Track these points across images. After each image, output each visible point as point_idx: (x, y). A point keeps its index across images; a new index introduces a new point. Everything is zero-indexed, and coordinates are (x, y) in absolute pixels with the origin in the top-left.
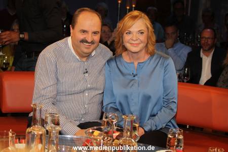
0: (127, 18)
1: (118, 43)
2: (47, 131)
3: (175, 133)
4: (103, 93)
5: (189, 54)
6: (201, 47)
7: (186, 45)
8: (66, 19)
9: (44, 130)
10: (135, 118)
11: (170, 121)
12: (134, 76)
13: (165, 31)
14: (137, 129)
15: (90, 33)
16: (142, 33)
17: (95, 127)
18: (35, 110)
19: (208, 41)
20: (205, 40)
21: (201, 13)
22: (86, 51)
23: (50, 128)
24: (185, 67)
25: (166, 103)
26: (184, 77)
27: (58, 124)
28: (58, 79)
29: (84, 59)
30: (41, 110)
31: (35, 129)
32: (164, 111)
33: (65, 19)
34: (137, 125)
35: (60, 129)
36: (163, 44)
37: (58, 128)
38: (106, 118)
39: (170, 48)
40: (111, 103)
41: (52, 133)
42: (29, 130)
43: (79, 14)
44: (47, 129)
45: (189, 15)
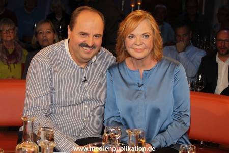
0: (129, 19)
1: (120, 48)
2: (40, 147)
3: (187, 150)
4: (104, 105)
5: (203, 59)
6: (216, 51)
7: (199, 48)
8: (62, 19)
9: (36, 147)
10: (140, 132)
11: (182, 137)
12: (140, 86)
13: (175, 32)
14: (143, 145)
15: (91, 36)
16: (147, 36)
17: (95, 144)
18: (26, 124)
19: (225, 44)
20: (222, 43)
21: (217, 11)
22: (85, 56)
23: (43, 145)
24: (199, 73)
25: (178, 116)
26: (198, 86)
27: (52, 140)
28: (53, 89)
29: (83, 66)
30: (32, 124)
31: (26, 146)
32: (175, 125)
33: (60, 19)
34: (143, 141)
35: (55, 146)
36: (173, 47)
37: (52, 144)
38: (108, 132)
39: (181, 52)
40: (113, 117)
41: (45, 151)
42: (19, 146)
43: (79, 13)
44: (40, 145)
45: (203, 13)
